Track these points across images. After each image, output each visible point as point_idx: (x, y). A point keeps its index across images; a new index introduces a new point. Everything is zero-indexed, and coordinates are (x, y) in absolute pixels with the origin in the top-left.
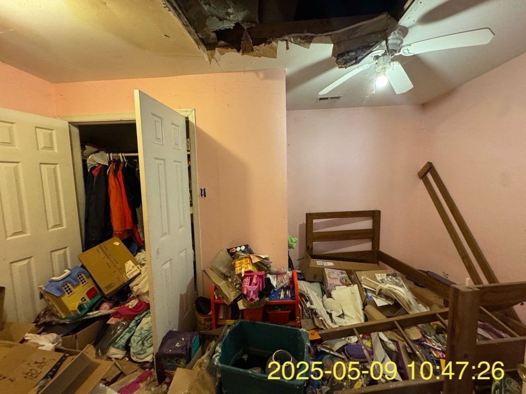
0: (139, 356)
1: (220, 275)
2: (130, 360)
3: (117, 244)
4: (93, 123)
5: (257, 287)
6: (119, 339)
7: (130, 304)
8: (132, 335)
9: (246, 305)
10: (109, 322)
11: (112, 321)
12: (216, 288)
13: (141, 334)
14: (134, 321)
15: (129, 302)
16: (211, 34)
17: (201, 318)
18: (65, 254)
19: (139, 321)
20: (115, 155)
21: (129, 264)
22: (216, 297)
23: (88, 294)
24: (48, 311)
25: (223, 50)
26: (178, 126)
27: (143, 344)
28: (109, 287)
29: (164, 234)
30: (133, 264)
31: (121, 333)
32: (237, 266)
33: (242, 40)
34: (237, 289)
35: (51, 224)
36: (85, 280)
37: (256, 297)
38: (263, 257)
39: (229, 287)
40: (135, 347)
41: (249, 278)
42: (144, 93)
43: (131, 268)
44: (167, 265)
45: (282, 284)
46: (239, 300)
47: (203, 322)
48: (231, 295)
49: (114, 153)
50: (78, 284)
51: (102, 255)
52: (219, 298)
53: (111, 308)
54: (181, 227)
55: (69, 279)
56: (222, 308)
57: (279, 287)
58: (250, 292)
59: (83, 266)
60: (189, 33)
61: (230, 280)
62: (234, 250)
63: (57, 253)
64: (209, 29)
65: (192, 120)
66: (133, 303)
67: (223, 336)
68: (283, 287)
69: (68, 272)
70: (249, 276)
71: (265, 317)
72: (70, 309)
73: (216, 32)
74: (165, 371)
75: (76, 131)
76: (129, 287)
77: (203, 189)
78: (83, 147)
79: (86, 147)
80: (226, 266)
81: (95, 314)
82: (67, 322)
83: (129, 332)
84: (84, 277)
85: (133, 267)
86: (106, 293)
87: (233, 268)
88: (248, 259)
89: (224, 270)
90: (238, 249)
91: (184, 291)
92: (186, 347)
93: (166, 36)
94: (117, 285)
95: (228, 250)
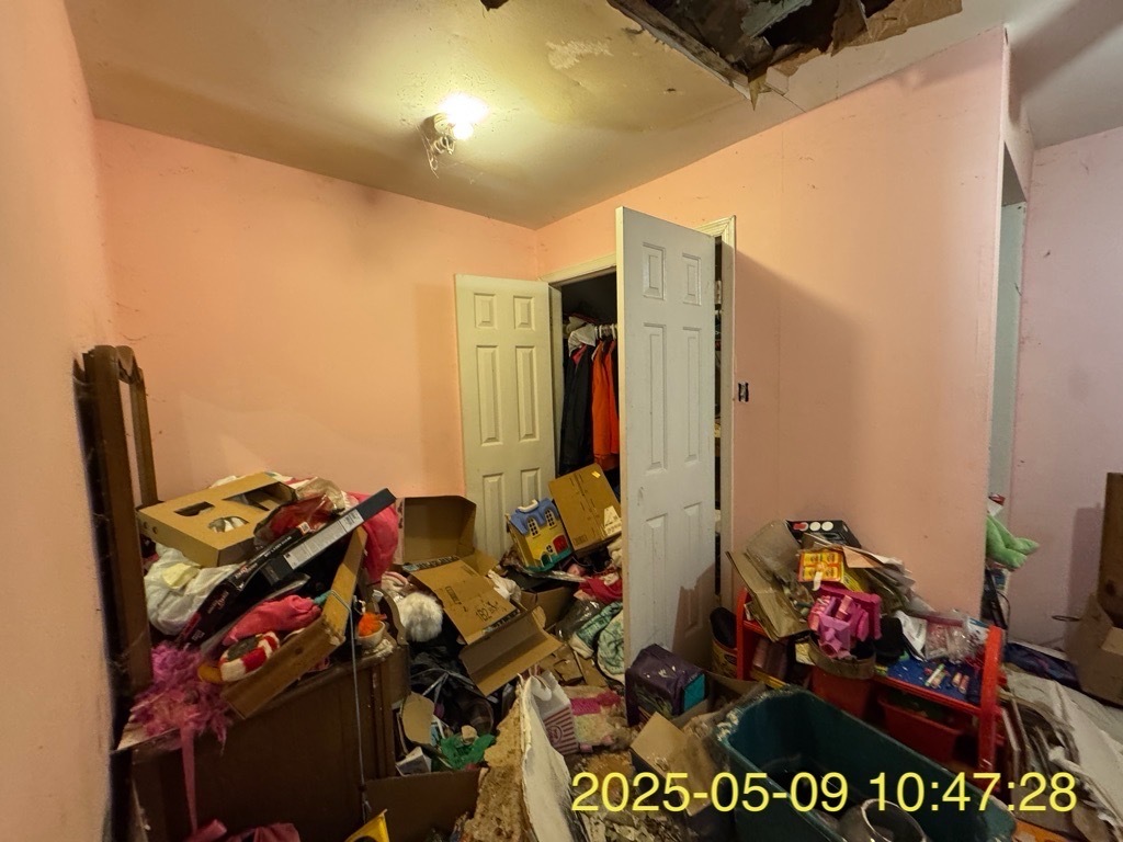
0: (608, 666)
1: (763, 572)
2: (597, 666)
3: (597, 475)
4: (582, 279)
5: (848, 624)
6: (585, 626)
7: (606, 578)
8: (603, 629)
9: (816, 660)
10: (576, 595)
11: (580, 595)
12: (750, 598)
13: (616, 632)
14: (608, 608)
15: (605, 574)
16: (756, 44)
17: (721, 652)
18: (536, 477)
19: (616, 611)
20: (606, 328)
21: (610, 512)
22: (748, 617)
23: (556, 542)
24: (513, 552)
25: (788, 63)
26: (697, 259)
27: (616, 649)
28: (580, 540)
29: (655, 465)
30: (615, 514)
31: (589, 618)
32: (805, 563)
33: (835, 19)
34: (803, 617)
35: (523, 433)
36: (554, 520)
37: (842, 649)
38: (884, 560)
39: (781, 605)
40: (605, 651)
41: (834, 599)
42: (631, 210)
43: (612, 519)
44: (657, 524)
45: (943, 650)
46: (802, 642)
47: (723, 660)
48: (783, 624)
49: (604, 325)
50: (545, 525)
51: (577, 489)
52: (754, 621)
53: (582, 575)
54: (692, 457)
55: (536, 514)
56: (762, 645)
57: (933, 654)
58: (827, 629)
59: (553, 502)
60: (708, 64)
61: (787, 591)
62: (804, 527)
63: (528, 475)
64: (748, 34)
65: (727, 240)
66: (610, 579)
67: (751, 700)
68: (944, 660)
69: (535, 503)
70: (832, 595)
71: (874, 714)
72: (534, 557)
73: (766, 33)
74: (640, 708)
75: (557, 294)
76: (606, 550)
77: (743, 383)
78: (565, 320)
79: (570, 318)
80: (779, 558)
81: (560, 575)
82: (530, 573)
83: (601, 622)
84: (553, 516)
85: (615, 518)
86: (576, 548)
87: (796, 566)
88: (836, 555)
89: (774, 565)
90: (815, 527)
91: (690, 585)
92: (676, 684)
93: (670, 90)
94: (590, 541)
95: (791, 524)
